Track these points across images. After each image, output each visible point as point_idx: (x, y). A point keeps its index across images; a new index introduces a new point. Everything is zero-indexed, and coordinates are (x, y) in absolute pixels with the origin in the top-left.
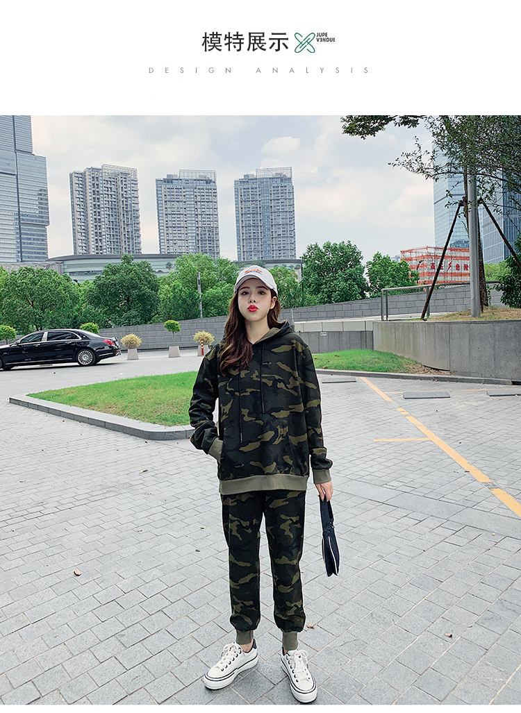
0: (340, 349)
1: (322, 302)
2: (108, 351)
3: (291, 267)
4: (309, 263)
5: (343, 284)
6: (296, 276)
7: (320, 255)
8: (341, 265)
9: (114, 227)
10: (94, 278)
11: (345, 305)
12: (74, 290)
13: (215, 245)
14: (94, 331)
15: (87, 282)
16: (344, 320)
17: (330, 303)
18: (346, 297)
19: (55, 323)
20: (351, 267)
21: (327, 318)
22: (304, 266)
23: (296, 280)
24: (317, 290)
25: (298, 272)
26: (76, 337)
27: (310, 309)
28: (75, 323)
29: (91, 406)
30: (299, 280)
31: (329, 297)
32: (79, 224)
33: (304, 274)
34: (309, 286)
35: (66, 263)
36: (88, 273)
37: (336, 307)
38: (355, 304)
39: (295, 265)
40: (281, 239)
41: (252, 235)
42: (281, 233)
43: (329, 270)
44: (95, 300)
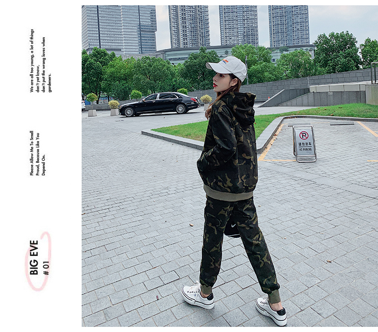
0: (342, 103)
1: (329, 72)
2: (193, 105)
3: (307, 50)
4: (319, 47)
5: (343, 60)
6: (310, 56)
7: (327, 41)
8: (342, 47)
9: (194, 30)
10: (184, 62)
11: (345, 74)
12: (173, 69)
13: (256, 38)
14: (185, 93)
15: (179, 64)
16: (345, 84)
17: (334, 72)
18: (346, 68)
19: (162, 89)
20: (349, 48)
21: (332, 83)
22: (316, 48)
23: (310, 58)
24: (325, 65)
25: (312, 53)
26: (175, 97)
27: (320, 77)
28: (174, 88)
29: (187, 136)
30: (312, 58)
31: (334, 69)
32: (174, 29)
33: (316, 54)
34: (320, 62)
35: (167, 53)
36: (179, 59)
37: (339, 75)
38: (352, 74)
39: (309, 48)
40: (299, 32)
41: (280, 30)
42: (299, 28)
43: (333, 51)
44: (185, 75)
